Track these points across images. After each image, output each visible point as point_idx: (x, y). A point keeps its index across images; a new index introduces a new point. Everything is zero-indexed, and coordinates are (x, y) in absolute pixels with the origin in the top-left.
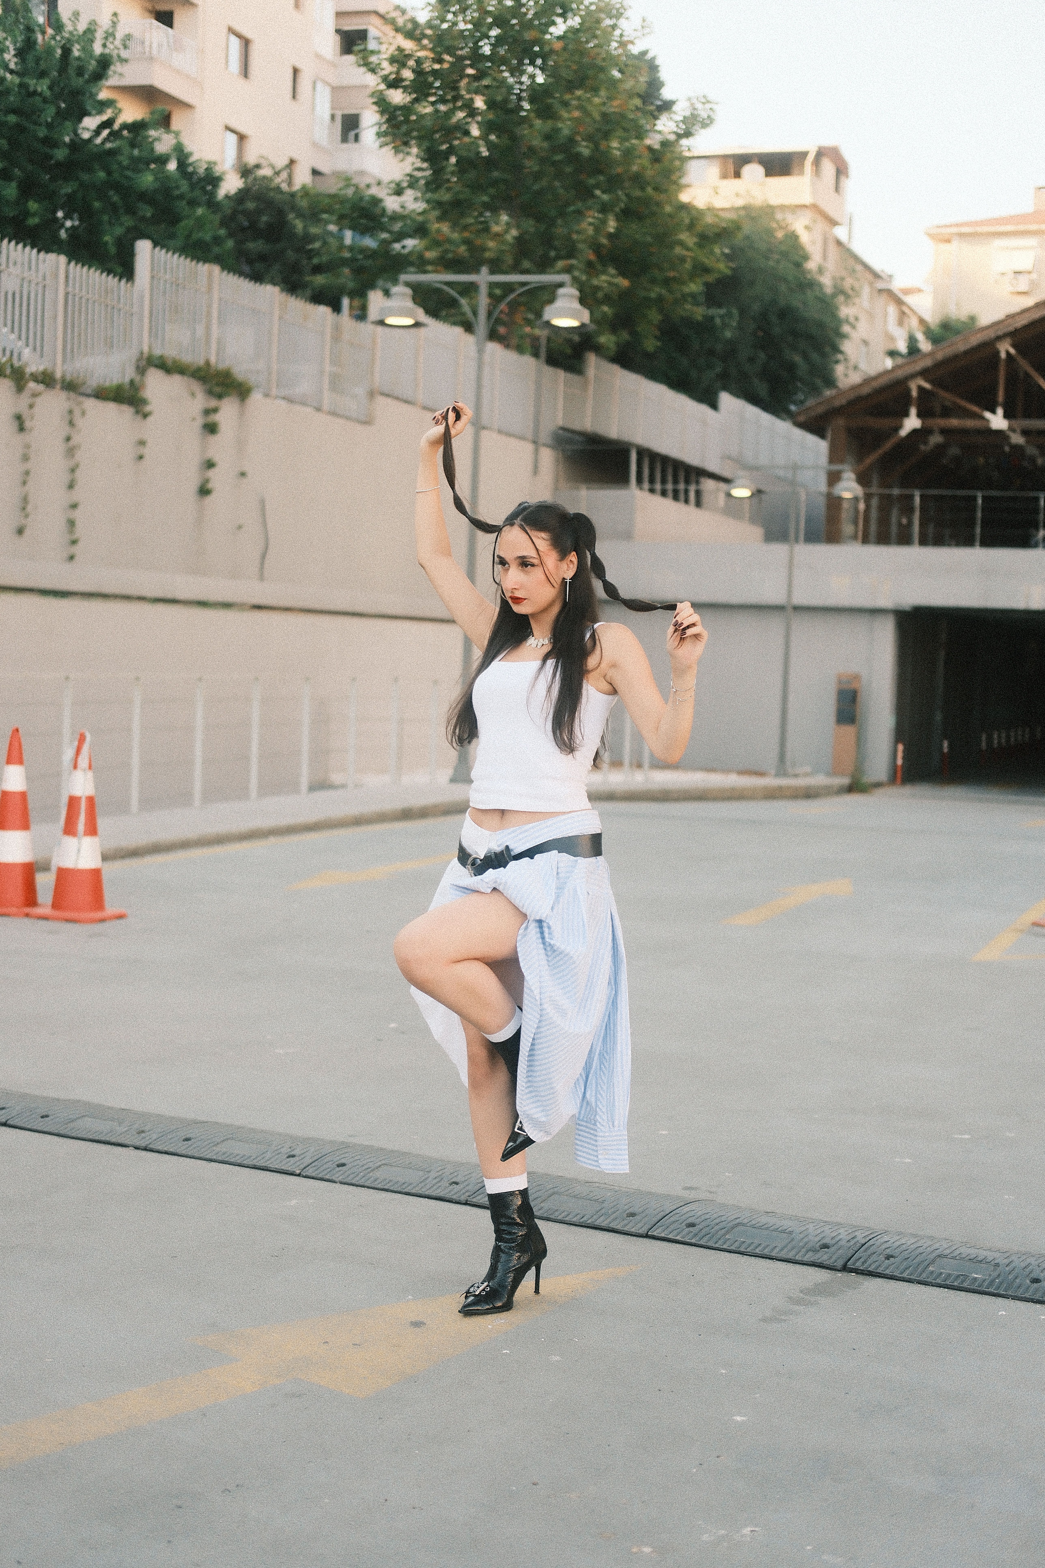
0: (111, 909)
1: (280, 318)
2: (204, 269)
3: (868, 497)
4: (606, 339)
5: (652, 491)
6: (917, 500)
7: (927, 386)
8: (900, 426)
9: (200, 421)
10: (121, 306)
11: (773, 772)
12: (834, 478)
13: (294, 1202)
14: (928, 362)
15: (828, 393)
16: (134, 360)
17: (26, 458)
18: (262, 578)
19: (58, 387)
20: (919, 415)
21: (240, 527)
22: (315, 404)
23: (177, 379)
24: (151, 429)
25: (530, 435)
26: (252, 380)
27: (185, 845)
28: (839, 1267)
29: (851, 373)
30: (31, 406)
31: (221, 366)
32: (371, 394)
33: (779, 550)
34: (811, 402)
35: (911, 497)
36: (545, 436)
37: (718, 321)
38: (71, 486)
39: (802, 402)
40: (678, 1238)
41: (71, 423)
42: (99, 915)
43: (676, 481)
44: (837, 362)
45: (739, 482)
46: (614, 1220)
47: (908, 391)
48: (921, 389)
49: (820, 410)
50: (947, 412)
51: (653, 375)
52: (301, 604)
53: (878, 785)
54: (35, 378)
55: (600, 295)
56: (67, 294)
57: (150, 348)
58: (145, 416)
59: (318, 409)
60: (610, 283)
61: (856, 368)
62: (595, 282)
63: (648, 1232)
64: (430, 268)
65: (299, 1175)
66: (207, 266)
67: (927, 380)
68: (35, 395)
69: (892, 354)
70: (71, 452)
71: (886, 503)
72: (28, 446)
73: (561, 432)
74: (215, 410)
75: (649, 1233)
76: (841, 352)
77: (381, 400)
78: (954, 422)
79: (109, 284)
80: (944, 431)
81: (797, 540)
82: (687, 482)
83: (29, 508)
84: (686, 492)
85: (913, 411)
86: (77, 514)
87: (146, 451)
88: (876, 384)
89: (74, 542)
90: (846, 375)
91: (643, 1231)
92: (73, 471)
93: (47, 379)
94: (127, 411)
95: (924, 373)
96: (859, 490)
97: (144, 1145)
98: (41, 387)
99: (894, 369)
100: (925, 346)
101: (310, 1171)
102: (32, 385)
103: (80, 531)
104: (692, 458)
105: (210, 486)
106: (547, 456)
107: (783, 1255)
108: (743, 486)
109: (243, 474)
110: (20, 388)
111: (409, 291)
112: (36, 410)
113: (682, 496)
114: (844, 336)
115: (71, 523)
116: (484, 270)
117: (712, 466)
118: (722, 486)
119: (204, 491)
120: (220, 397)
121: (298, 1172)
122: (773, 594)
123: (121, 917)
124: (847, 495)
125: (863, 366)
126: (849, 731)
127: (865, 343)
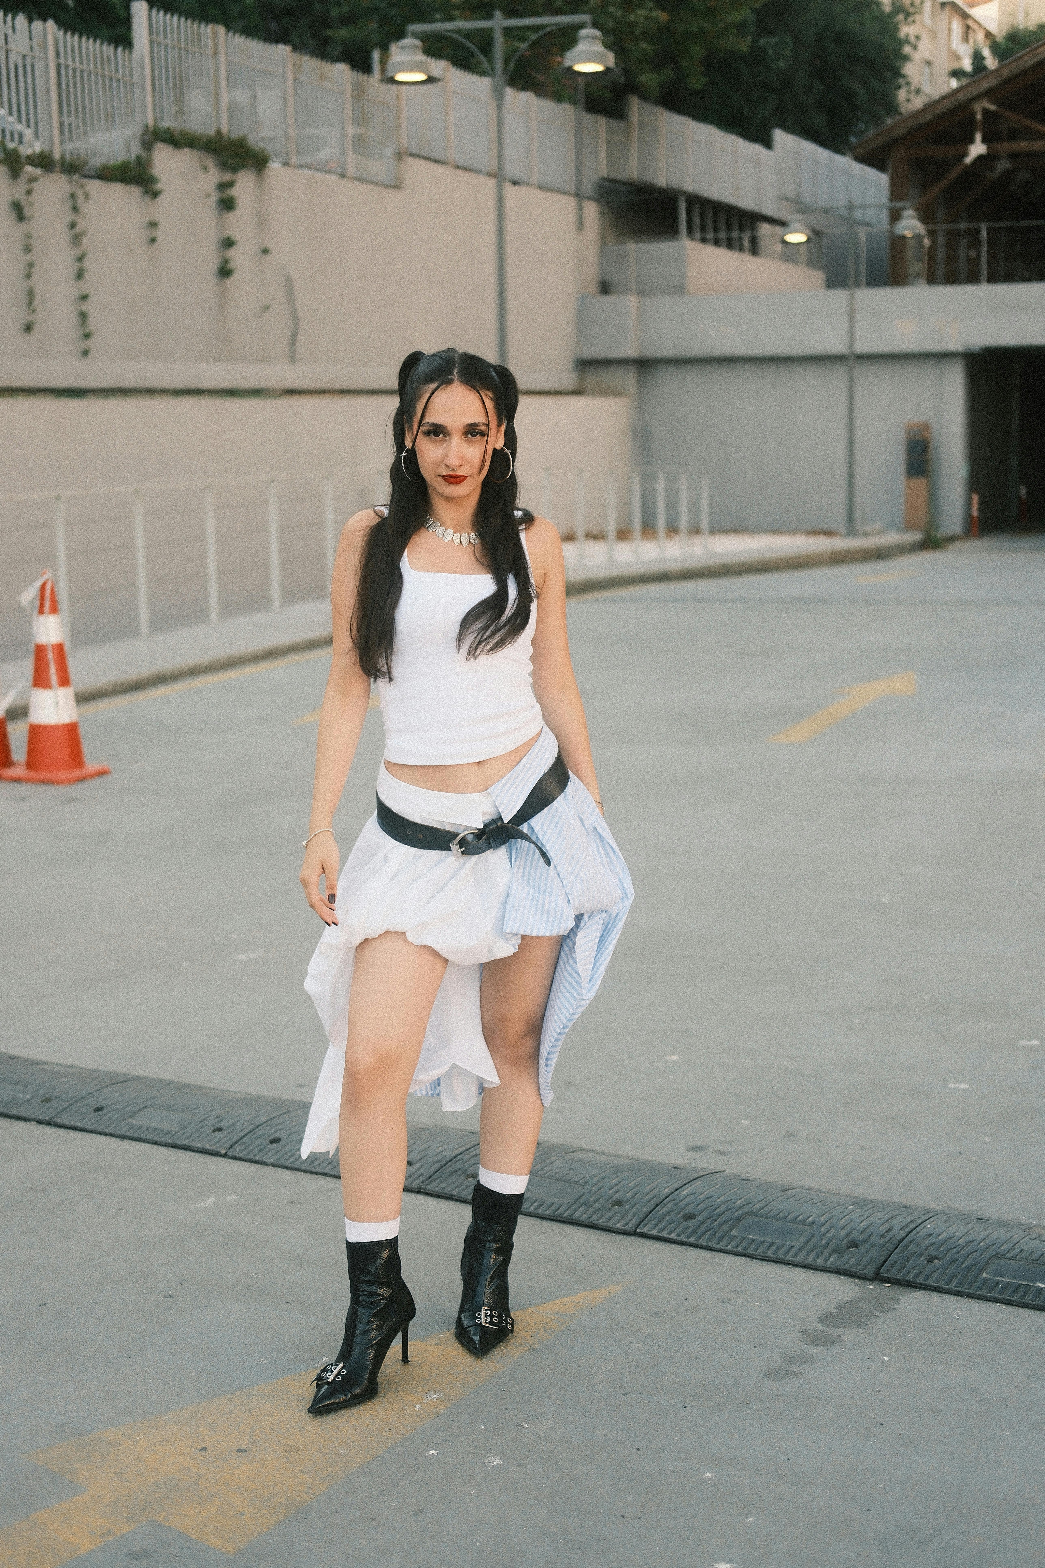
0: (91, 764)
1: (295, 79)
2: (207, 30)
3: (931, 234)
4: (649, 79)
5: (704, 240)
6: (984, 234)
7: (993, 107)
8: (965, 154)
9: (215, 196)
10: (120, 76)
11: (842, 530)
12: (895, 216)
13: (210, 1201)
14: (992, 82)
15: (889, 121)
16: (138, 136)
17: (28, 249)
18: (293, 358)
19: (58, 169)
20: (984, 141)
21: (267, 308)
22: (339, 171)
23: (187, 153)
24: (161, 209)
25: (571, 189)
26: (269, 148)
27: (193, 672)
28: (871, 1275)
29: (913, 97)
30: (29, 192)
31: (235, 136)
32: (400, 155)
33: (840, 296)
34: (872, 132)
35: (978, 231)
36: (588, 189)
37: (770, 51)
38: (80, 276)
39: (862, 132)
40: (673, 1236)
41: (75, 209)
42: (77, 773)
43: (729, 229)
44: (899, 87)
45: (793, 226)
46: (594, 1213)
47: (972, 115)
48: (985, 111)
49: (879, 142)
50: (1014, 135)
51: (701, 115)
52: (336, 385)
53: (953, 539)
54: (32, 160)
55: (638, 32)
56: (59, 66)
57: (155, 121)
58: (155, 195)
59: (343, 176)
60: (648, 18)
61: (918, 91)
62: (632, 17)
63: (636, 1229)
64: (456, 13)
65: (225, 1156)
66: (210, 27)
67: (992, 102)
68: (32, 180)
69: (957, 73)
70: (77, 239)
71: (953, 238)
72: (29, 236)
73: (605, 183)
74: (230, 184)
75: (638, 1230)
76: (903, 76)
77: (410, 161)
78: (1023, 145)
79: (105, 53)
80: (1012, 156)
81: (857, 285)
82: (741, 228)
83: (36, 303)
84: (740, 239)
85: (978, 136)
86: (88, 306)
87: (158, 233)
88: (939, 109)
89: (87, 336)
90: (908, 100)
91: (630, 1227)
92: (80, 259)
93: (44, 162)
94: (135, 191)
95: (988, 94)
96: (921, 229)
97: (47, 1118)
98: (38, 171)
99: (957, 90)
100: (991, 63)
101: (237, 1151)
102: (29, 169)
103: (93, 323)
104: (745, 202)
105: (232, 265)
106: (592, 210)
107: (799, 1259)
108: (796, 231)
109: (266, 251)
110: (15, 174)
111: (418, 43)
112: (34, 197)
113: (736, 243)
114: (906, 58)
115: (83, 316)
116: (498, 14)
117: (768, 209)
118: (778, 229)
119: (225, 272)
120: (235, 169)
121: (223, 1152)
122: (835, 344)
123: (102, 773)
124: (908, 234)
125: (926, 89)
126: (920, 483)
127: (929, 63)
